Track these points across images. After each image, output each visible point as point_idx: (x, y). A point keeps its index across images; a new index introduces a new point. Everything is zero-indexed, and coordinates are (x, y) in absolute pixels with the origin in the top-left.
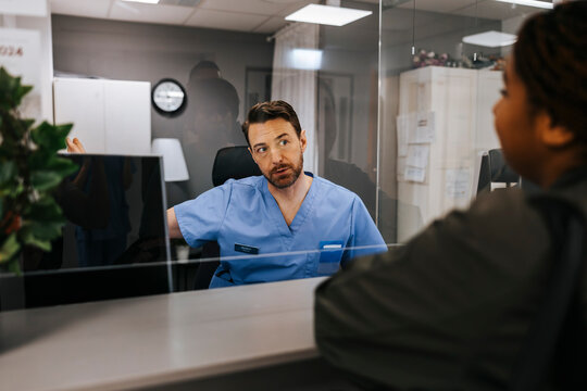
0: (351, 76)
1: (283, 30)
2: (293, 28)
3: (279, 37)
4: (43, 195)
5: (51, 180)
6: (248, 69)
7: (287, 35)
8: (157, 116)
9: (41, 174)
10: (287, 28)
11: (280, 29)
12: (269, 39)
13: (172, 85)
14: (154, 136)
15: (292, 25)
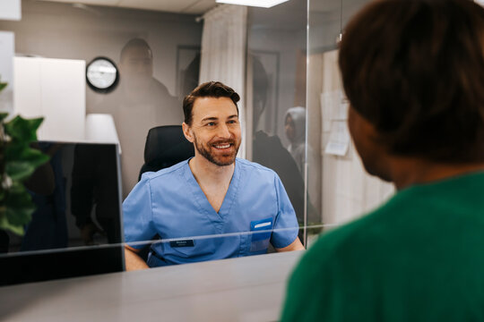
0: (278, 54)
1: (211, 12)
2: (222, 10)
3: (208, 18)
4: (16, 184)
5: (25, 170)
6: (180, 47)
7: (216, 15)
8: (91, 92)
9: (14, 164)
10: (216, 9)
11: (209, 9)
12: (198, 20)
13: (105, 62)
14: (88, 112)
15: (221, 6)
